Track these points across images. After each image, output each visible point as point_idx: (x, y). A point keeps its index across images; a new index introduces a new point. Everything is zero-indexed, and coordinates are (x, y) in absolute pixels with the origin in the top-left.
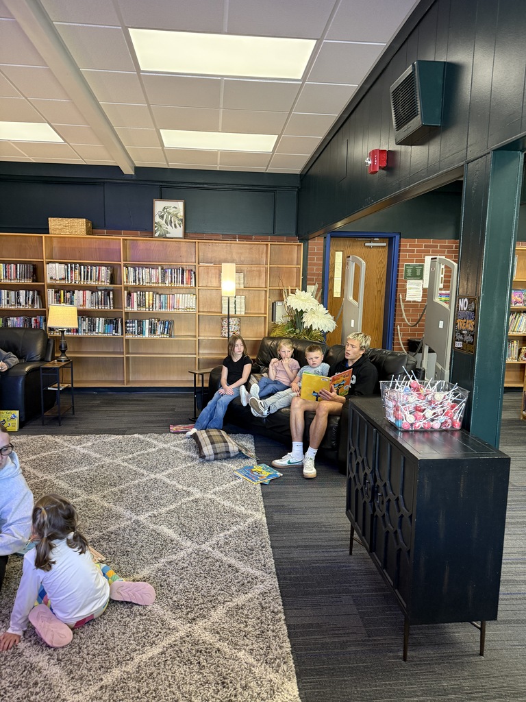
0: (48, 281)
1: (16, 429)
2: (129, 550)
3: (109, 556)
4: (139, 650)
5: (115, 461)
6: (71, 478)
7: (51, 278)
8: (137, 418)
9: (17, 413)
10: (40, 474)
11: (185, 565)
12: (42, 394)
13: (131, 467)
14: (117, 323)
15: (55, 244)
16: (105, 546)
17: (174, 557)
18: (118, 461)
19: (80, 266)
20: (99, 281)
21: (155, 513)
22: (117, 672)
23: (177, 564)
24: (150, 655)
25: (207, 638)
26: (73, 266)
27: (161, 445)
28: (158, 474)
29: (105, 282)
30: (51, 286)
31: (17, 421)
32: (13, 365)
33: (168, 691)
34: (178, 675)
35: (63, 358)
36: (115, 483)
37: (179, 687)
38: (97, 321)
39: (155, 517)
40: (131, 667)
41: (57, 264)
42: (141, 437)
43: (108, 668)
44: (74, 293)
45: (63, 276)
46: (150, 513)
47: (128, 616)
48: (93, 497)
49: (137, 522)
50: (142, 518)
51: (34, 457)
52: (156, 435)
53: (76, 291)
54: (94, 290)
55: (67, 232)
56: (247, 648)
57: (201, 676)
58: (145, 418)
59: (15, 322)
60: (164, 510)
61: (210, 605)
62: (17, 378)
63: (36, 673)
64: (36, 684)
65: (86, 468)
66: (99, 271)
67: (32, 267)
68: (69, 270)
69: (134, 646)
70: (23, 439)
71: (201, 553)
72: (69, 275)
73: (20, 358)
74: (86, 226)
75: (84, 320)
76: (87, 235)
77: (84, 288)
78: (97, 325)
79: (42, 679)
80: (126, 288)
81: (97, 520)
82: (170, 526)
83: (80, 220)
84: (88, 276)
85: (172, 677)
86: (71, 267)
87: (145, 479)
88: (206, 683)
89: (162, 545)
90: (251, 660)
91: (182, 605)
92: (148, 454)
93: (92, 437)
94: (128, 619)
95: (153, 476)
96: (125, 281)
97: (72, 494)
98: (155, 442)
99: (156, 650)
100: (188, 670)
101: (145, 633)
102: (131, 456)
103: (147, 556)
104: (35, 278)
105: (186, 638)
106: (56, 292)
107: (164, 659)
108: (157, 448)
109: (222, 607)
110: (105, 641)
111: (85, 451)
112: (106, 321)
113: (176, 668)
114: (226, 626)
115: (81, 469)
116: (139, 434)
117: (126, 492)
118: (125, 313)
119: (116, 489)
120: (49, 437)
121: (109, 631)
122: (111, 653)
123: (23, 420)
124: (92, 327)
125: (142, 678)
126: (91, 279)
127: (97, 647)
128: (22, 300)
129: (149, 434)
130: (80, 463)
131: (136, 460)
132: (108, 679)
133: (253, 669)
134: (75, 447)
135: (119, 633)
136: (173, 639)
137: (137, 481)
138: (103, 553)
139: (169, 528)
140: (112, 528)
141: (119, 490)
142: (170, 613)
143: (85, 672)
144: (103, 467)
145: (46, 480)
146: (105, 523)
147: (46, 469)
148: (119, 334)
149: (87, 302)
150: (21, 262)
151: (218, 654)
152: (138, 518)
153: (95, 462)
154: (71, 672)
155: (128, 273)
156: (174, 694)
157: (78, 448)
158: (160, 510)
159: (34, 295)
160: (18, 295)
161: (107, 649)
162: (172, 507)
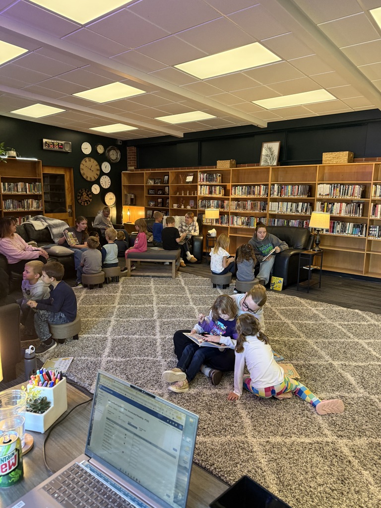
0: (318, 196)
1: (280, 289)
2: (318, 379)
3: (303, 377)
4: (297, 435)
5: (334, 323)
6: (301, 326)
7: (320, 194)
8: (363, 300)
9: (282, 279)
10: (283, 318)
11: (352, 403)
12: (299, 270)
13: (343, 330)
14: (363, 227)
15: (326, 171)
16: (304, 371)
17: (347, 395)
18: (336, 324)
19: (341, 185)
20: (353, 196)
21: (346, 363)
22: (279, 439)
23: (346, 399)
24: (302, 440)
25: (345, 451)
26: (336, 185)
27: (373, 322)
28: (361, 340)
29: (357, 197)
30: (319, 200)
31: (281, 285)
32: (284, 249)
33: (304, 465)
34: (314, 460)
35: (317, 249)
36: (327, 337)
37: (312, 466)
38: (348, 225)
39: (346, 366)
40: (288, 441)
41: (325, 185)
42: (360, 312)
43: (275, 434)
44: (334, 204)
45: (328, 193)
46: (343, 362)
47: (300, 414)
48: (309, 341)
49: (331, 364)
50: (336, 363)
51: (284, 308)
52: (372, 314)
53: (336, 203)
54: (348, 202)
55: (334, 162)
56: (372, 472)
57: (329, 469)
58: (370, 301)
59: (294, 223)
60: (354, 364)
61: (357, 433)
62: (284, 258)
63: (239, 418)
64: (236, 422)
65: (313, 322)
66: (354, 188)
67: (308, 187)
68: (333, 188)
69: (295, 431)
70: (282, 296)
71: (368, 400)
72: (332, 192)
73: (289, 246)
74: (349, 156)
75: (339, 224)
76: (349, 162)
77: (341, 201)
78: (347, 228)
79: (240, 421)
80: (373, 201)
81: (305, 355)
82: (354, 375)
83: (345, 152)
84: (345, 193)
85: (310, 459)
86: (334, 187)
87: (349, 340)
88: (330, 474)
89: (341, 384)
90: (371, 480)
91: (337, 424)
92: (360, 325)
93: (325, 304)
94: (299, 416)
95: (356, 340)
96: (373, 195)
97: (297, 335)
98: (369, 318)
99: (307, 440)
100: (322, 461)
101: (305, 428)
102: (346, 323)
103: (328, 386)
104: (309, 194)
105: (330, 444)
106: (322, 204)
107: (310, 447)
108: (368, 323)
109: (366, 439)
110: (280, 420)
111: (316, 312)
112: (354, 225)
113: (315, 456)
114: (363, 451)
115: (309, 322)
116: (360, 310)
117: (332, 344)
118: (370, 220)
119: (326, 341)
120: (298, 299)
121: (285, 417)
122: (280, 428)
123: (285, 284)
124: (344, 229)
125: (292, 450)
126: (347, 195)
127: (274, 421)
128: (300, 209)
129: (367, 312)
130: (310, 318)
131: (349, 326)
132: (273, 440)
133: (369, 485)
134: (311, 308)
135: (290, 420)
136: (321, 440)
137: (343, 340)
138: (301, 374)
139: (352, 376)
140: (312, 362)
141: (328, 342)
142: (326, 424)
143: (262, 430)
144: (324, 325)
145: (285, 323)
146: (310, 358)
147: (288, 317)
148: (363, 236)
149: (343, 211)
150: (302, 184)
151: (348, 464)
152: (333, 362)
153: (320, 320)
154: (255, 426)
155: (376, 190)
156: (307, 468)
157: (313, 309)
158: (351, 363)
159: (307, 206)
160: (298, 206)
161: (279, 425)
162: (360, 364)
